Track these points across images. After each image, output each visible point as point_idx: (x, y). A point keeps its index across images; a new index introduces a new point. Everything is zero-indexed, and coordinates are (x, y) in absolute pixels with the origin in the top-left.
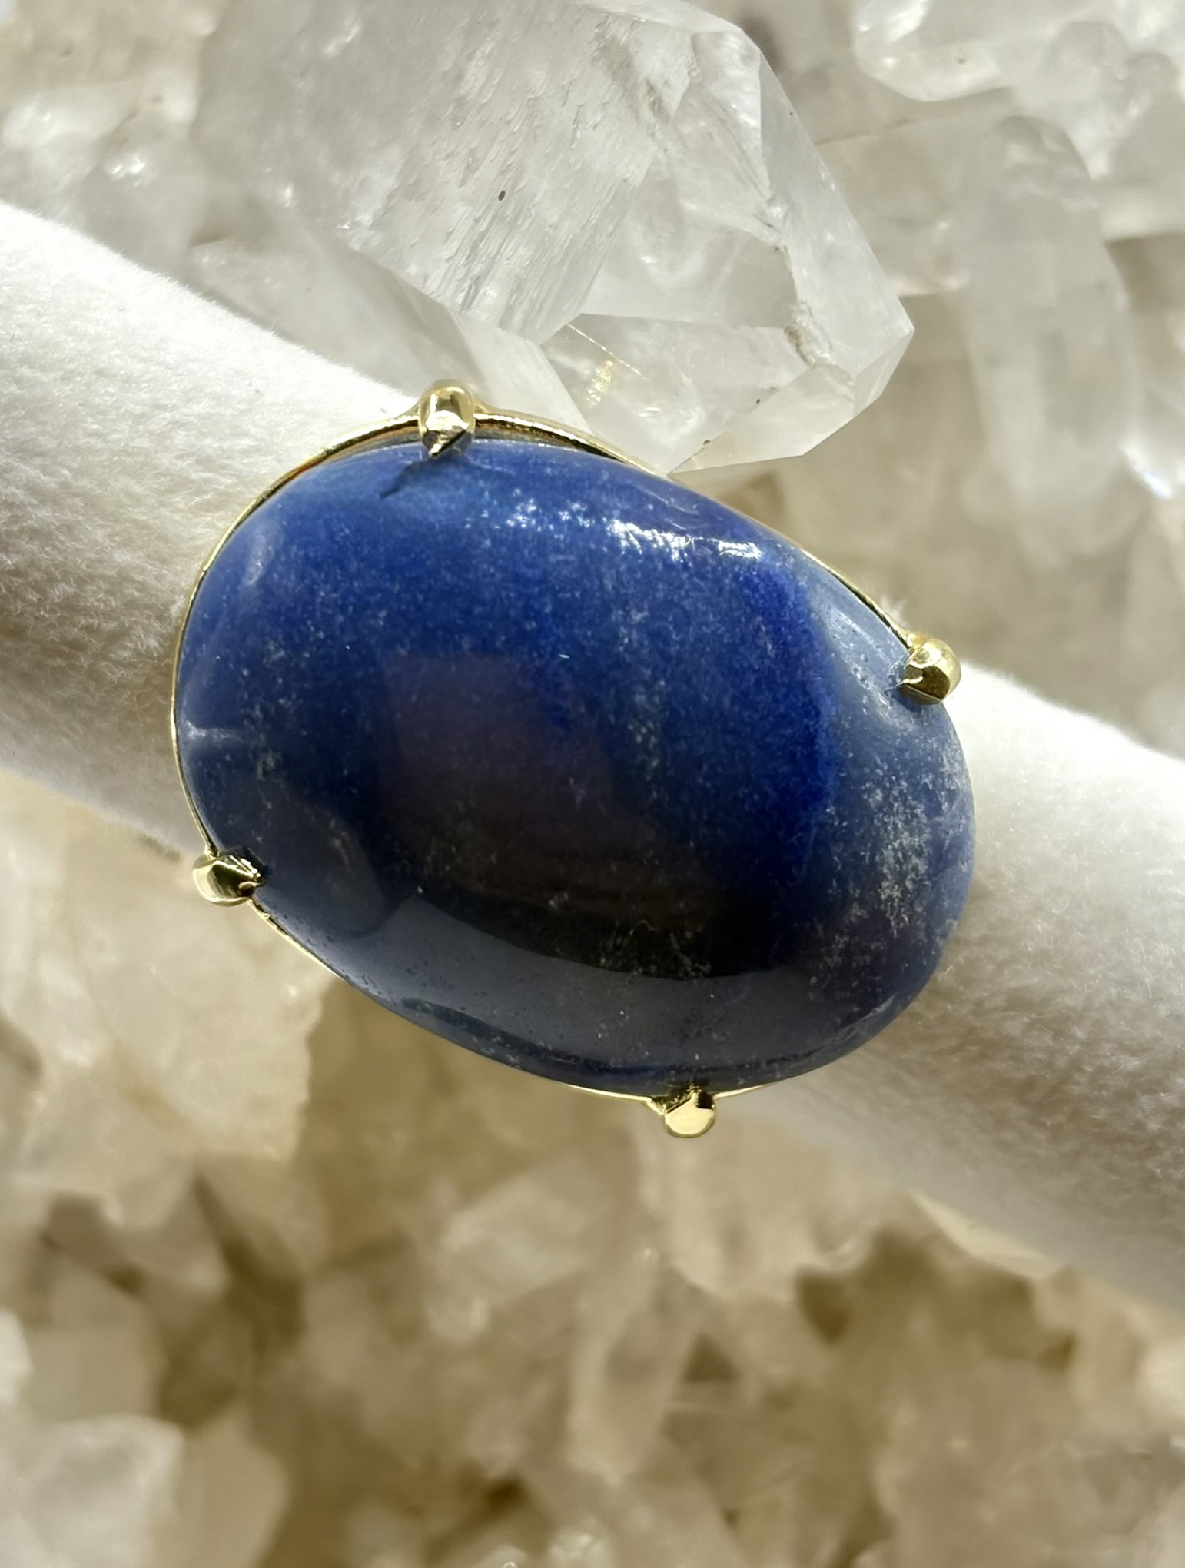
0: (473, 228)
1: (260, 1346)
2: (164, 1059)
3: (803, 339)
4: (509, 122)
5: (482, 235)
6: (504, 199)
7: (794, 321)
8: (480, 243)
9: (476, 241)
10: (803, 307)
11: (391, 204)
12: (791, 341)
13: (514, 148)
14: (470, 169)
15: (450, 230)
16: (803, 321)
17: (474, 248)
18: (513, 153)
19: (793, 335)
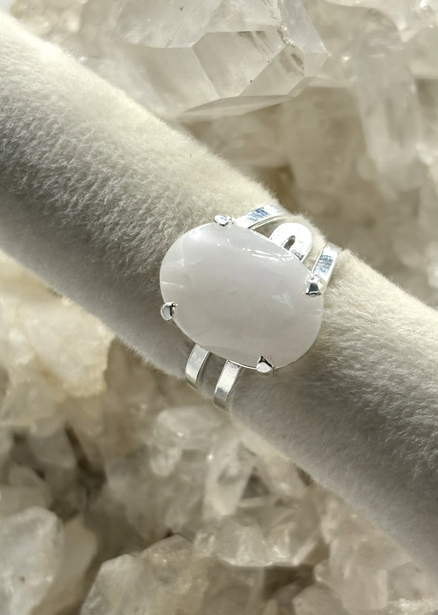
3: (284, 34)
6: (182, 10)
7: (281, 28)
12: (279, 35)
16: (284, 28)
19: (280, 32)
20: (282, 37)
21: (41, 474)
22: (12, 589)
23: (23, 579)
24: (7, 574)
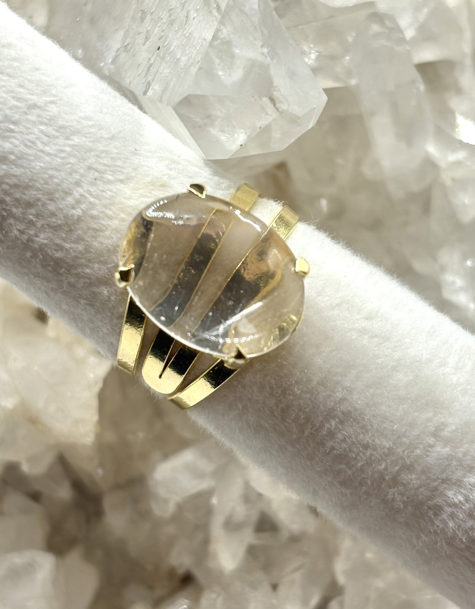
0: (148, 62)
1: (88, 520)
2: (40, 404)
3: (276, 102)
4: (162, 19)
5: (151, 65)
6: (160, 50)
7: (273, 94)
8: (151, 67)
9: (149, 67)
10: (276, 89)
11: (118, 54)
12: (271, 103)
13: (164, 29)
14: (147, 39)
15: (140, 63)
16: (276, 94)
17: (148, 70)
18: (163, 31)
19: (272, 100)
20: (275, 105)
21: (35, 497)
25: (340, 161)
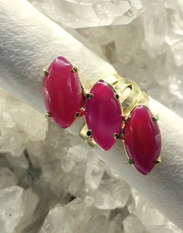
1: (33, 179)
2: (25, 125)
22: (6, 219)
23: (10, 215)
24: (3, 213)
25: (133, 42)
